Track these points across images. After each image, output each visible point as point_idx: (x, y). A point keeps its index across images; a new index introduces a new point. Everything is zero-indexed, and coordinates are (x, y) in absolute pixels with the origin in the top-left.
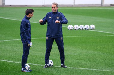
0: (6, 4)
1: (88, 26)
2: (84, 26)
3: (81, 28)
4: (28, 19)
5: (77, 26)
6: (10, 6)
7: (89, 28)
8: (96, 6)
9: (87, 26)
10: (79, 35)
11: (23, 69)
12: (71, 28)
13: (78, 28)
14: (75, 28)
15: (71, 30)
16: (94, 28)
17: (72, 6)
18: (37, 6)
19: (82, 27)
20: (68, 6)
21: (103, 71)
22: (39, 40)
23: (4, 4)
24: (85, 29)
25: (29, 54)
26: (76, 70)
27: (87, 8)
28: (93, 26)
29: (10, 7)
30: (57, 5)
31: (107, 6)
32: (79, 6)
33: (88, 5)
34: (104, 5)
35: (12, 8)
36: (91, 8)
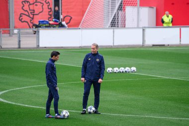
0: (41, 45)
1: (129, 68)
2: (125, 68)
3: (121, 71)
4: (53, 61)
5: (117, 69)
6: (45, 47)
7: (129, 70)
8: (137, 47)
9: (127, 69)
10: (119, 79)
11: (56, 115)
12: (110, 71)
13: (118, 71)
14: (115, 71)
15: (111, 73)
16: (135, 71)
17: (111, 47)
18: (74, 47)
19: (122, 69)
20: (107, 47)
21: (145, 118)
22: (77, 84)
23: (39, 46)
24: (126, 71)
25: (58, 98)
26: (116, 117)
27: (127, 49)
28: (134, 69)
29: (45, 49)
30: (97, 46)
31: (149, 47)
32: (118, 47)
33: (129, 45)
34: (145, 45)
35: (47, 50)
36: (131, 49)
